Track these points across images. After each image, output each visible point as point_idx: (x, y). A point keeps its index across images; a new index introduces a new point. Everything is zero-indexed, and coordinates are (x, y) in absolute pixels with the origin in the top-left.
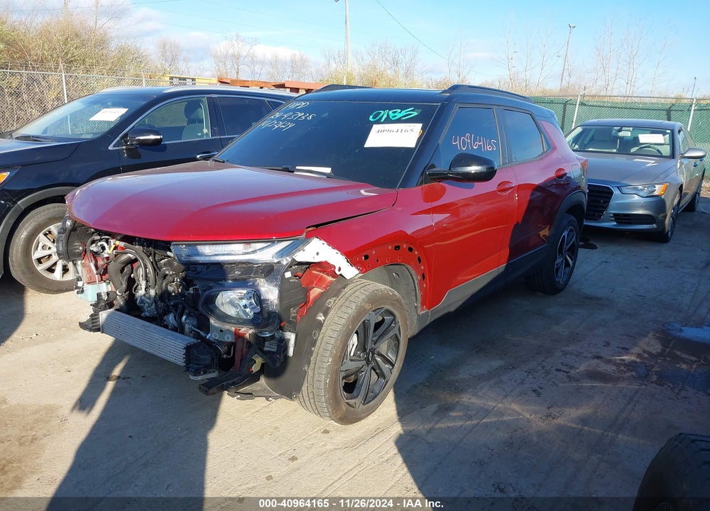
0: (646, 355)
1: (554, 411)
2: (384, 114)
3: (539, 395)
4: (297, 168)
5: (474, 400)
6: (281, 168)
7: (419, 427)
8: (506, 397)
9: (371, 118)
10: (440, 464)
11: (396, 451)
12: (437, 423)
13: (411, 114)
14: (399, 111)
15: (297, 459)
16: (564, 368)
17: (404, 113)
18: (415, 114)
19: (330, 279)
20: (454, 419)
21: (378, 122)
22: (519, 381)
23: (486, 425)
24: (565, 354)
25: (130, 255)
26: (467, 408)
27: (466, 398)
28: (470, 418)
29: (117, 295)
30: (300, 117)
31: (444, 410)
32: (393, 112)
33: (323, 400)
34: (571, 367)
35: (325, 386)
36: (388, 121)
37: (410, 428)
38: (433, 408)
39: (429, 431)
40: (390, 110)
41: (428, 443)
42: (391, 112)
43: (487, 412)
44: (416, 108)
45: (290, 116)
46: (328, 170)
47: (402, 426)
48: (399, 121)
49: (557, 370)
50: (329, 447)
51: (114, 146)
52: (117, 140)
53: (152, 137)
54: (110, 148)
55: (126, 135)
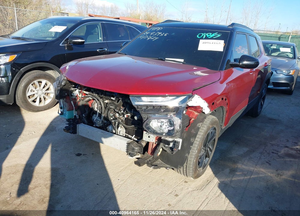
1: (279, 172)
2: (204, 35)
3: (270, 164)
4: (166, 59)
5: (244, 167)
6: (158, 59)
7: (227, 180)
8: (256, 165)
9: (198, 36)
10: (242, 198)
11: (220, 191)
12: (232, 178)
13: (217, 36)
14: (211, 34)
15: (178, 196)
16: (275, 152)
17: (213, 35)
18: (219, 36)
19: (196, 113)
20: (239, 176)
21: (202, 38)
22: (259, 158)
23: (254, 179)
24: (272, 145)
25: (90, 98)
26: (242, 170)
27: (239, 166)
28: (245, 175)
29: (83, 116)
30: (160, 34)
31: (233, 171)
32: (208, 34)
33: (191, 169)
34: (278, 151)
35: (193, 163)
36: (207, 38)
37: (222, 180)
38: (227, 170)
39: (231, 181)
40: (206, 33)
41: (232, 187)
42: (207, 34)
43: (252, 173)
44: (219, 33)
45: (155, 34)
46: (182, 60)
47: (218, 179)
48: (212, 38)
49: (273, 153)
50: (190, 189)
51: (62, 44)
52: (63, 41)
53: (80, 40)
54: (61, 45)
55: (68, 39)
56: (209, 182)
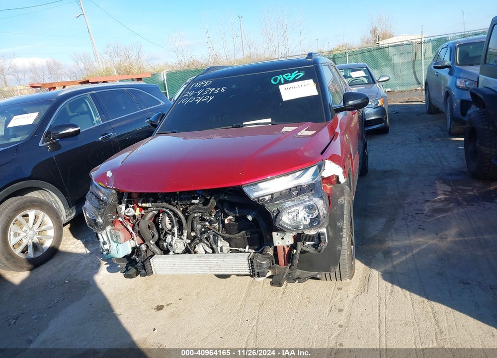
0: (448, 193)
1: (441, 235)
2: (280, 78)
3: (424, 229)
4: (244, 123)
5: (396, 243)
6: (231, 127)
7: (388, 267)
8: (409, 236)
9: (272, 82)
10: (421, 282)
11: (390, 285)
12: (392, 261)
13: (299, 75)
14: (289, 74)
15: (343, 310)
16: (418, 212)
17: (294, 75)
18: (302, 74)
19: (329, 187)
20: (398, 257)
21: (280, 83)
22: (405, 226)
23: (418, 253)
24: (410, 204)
25: (154, 212)
26: (398, 249)
27: (390, 244)
28: (405, 253)
29: (151, 244)
30: (214, 91)
31: (387, 253)
32: (287, 76)
33: (347, 266)
34: (421, 210)
35: (348, 256)
36: (286, 82)
37: (382, 270)
38: (380, 255)
39: (394, 267)
40: (282, 75)
41: (401, 274)
42: (284, 76)
43: (409, 248)
44: (300, 71)
45: (204, 92)
46: (269, 120)
47: (378, 270)
48: (294, 80)
49: (417, 214)
50: (351, 296)
51: (43, 143)
52: (42, 138)
53: (71, 130)
54: (41, 144)
55: (49, 132)
56: (368, 279)
